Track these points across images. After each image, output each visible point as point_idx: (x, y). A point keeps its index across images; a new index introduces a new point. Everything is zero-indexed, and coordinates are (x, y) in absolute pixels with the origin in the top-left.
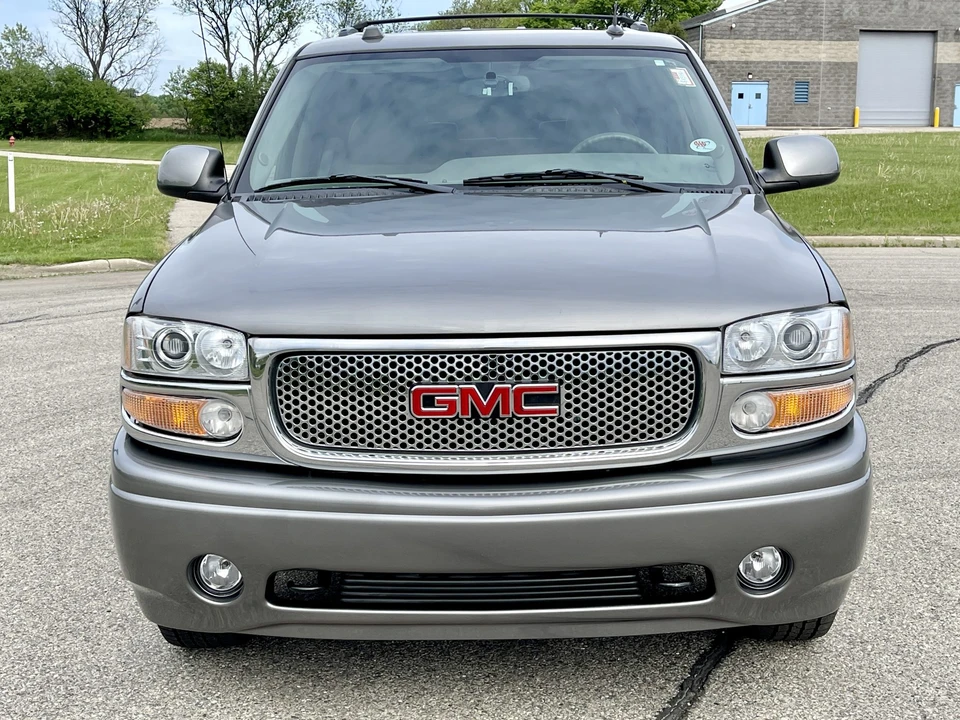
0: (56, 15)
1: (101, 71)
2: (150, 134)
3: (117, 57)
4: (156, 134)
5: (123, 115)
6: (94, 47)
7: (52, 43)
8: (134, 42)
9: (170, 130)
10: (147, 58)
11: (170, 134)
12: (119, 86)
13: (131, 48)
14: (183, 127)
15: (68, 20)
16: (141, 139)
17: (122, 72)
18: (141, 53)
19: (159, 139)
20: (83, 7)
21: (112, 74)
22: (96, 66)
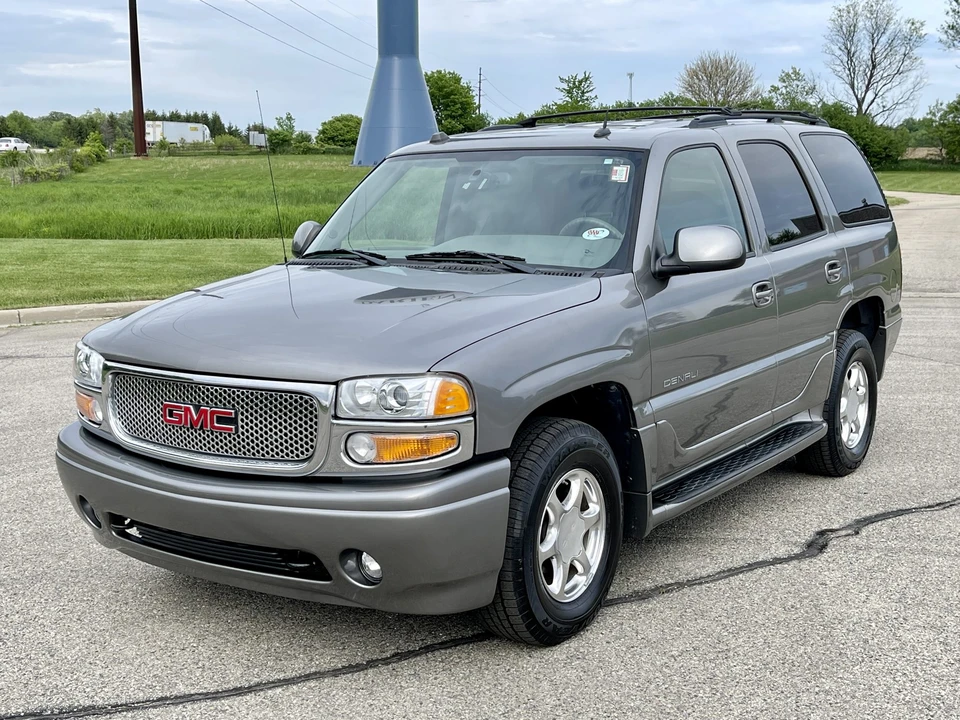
0: (828, 57)
1: (864, 107)
2: (904, 164)
3: (880, 93)
4: (910, 164)
5: (880, 147)
6: (860, 84)
7: (823, 83)
8: (898, 79)
9: (923, 160)
10: (909, 93)
11: (924, 164)
12: (879, 121)
13: (894, 84)
14: (937, 158)
15: (838, 62)
16: (896, 170)
17: (884, 107)
18: (904, 88)
19: (912, 169)
20: (853, 49)
21: (874, 109)
22: (860, 102)
